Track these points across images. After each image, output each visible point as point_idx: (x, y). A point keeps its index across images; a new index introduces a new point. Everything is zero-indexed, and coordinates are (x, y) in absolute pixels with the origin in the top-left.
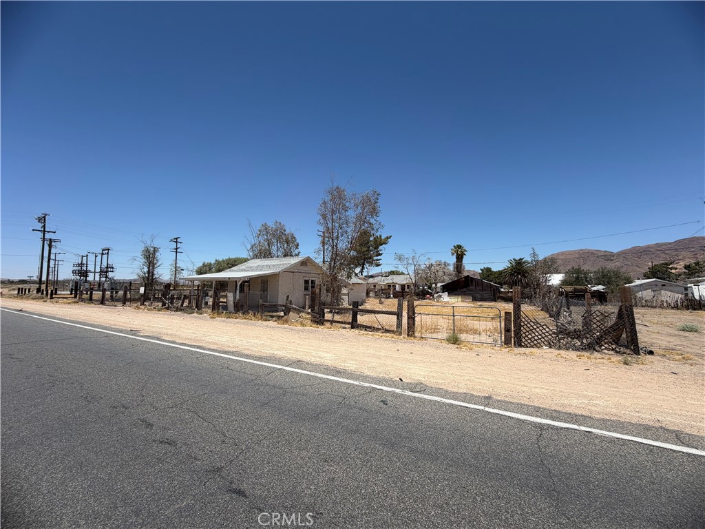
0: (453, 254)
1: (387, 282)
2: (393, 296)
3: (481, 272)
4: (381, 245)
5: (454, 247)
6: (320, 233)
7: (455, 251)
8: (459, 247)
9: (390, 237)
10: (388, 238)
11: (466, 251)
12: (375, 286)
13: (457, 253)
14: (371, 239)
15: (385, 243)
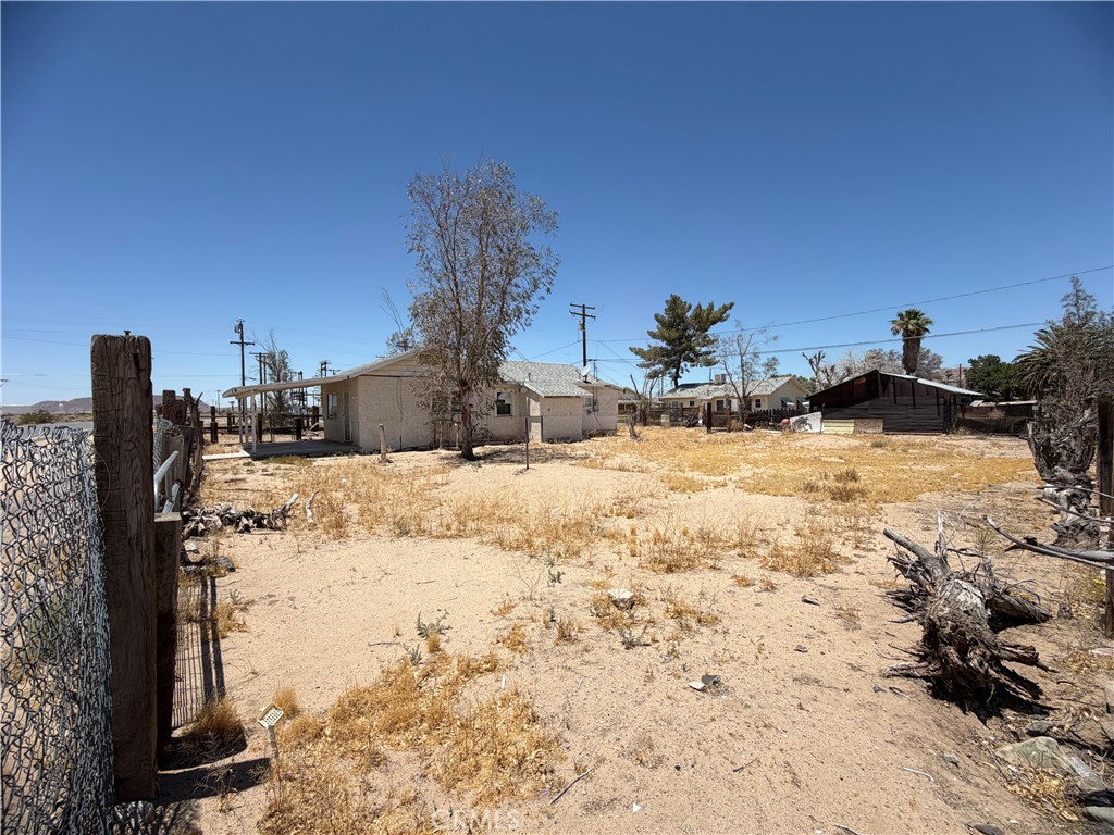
0: (896, 332)
1: (715, 394)
2: (703, 423)
3: (969, 366)
4: (714, 323)
5: (900, 315)
6: (573, 309)
7: (901, 325)
8: (914, 315)
9: (732, 305)
10: (726, 308)
11: (928, 322)
12: (692, 403)
13: (906, 330)
14: (689, 314)
15: (721, 319)
